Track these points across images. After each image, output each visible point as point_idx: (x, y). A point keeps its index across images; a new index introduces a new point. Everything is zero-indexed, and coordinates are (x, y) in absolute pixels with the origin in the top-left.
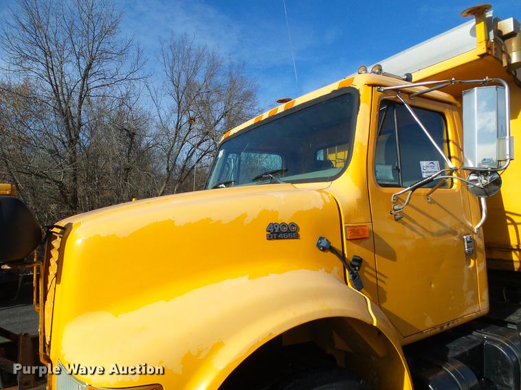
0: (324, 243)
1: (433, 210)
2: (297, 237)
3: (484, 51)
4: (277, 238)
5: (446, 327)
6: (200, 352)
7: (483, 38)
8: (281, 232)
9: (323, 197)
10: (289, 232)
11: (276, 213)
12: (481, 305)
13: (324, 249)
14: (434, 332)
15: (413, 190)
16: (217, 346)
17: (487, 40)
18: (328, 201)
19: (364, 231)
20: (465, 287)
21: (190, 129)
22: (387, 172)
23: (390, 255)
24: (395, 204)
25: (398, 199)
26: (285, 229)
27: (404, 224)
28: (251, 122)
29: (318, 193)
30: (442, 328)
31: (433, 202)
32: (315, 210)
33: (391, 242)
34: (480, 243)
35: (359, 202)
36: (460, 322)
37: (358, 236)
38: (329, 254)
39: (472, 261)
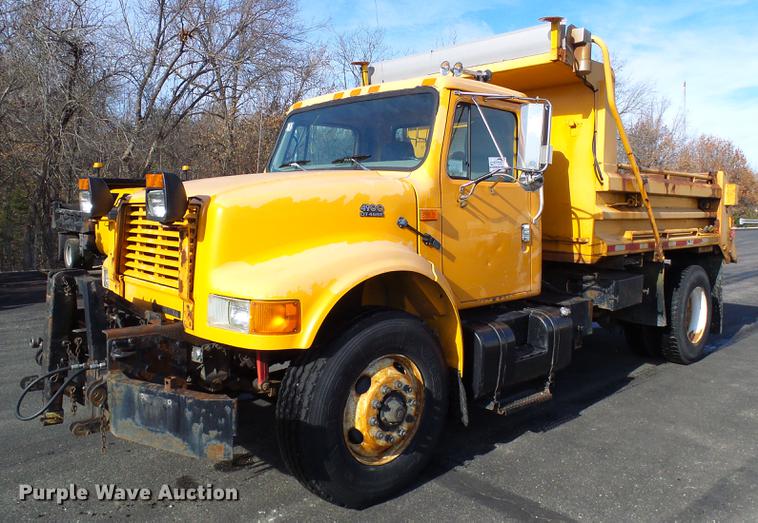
0: (402, 222)
1: (497, 201)
2: (383, 216)
3: (555, 58)
4: (368, 216)
5: (498, 300)
6: (322, 284)
7: (555, 46)
8: (371, 211)
9: (404, 186)
10: (377, 211)
11: (368, 197)
12: (534, 286)
13: (403, 227)
14: (487, 302)
15: (477, 183)
16: (333, 281)
17: (560, 47)
18: (408, 189)
19: (434, 214)
20: (518, 269)
21: (182, 51)
22: (458, 166)
23: (454, 235)
24: (463, 194)
25: (464, 190)
26: (374, 210)
27: (468, 210)
28: (328, 98)
29: (399, 182)
30: (494, 299)
31: (495, 194)
32: (397, 195)
33: (457, 226)
34: (538, 233)
35: (433, 191)
36: (511, 297)
37: (429, 217)
38: (407, 231)
39: (528, 248)
